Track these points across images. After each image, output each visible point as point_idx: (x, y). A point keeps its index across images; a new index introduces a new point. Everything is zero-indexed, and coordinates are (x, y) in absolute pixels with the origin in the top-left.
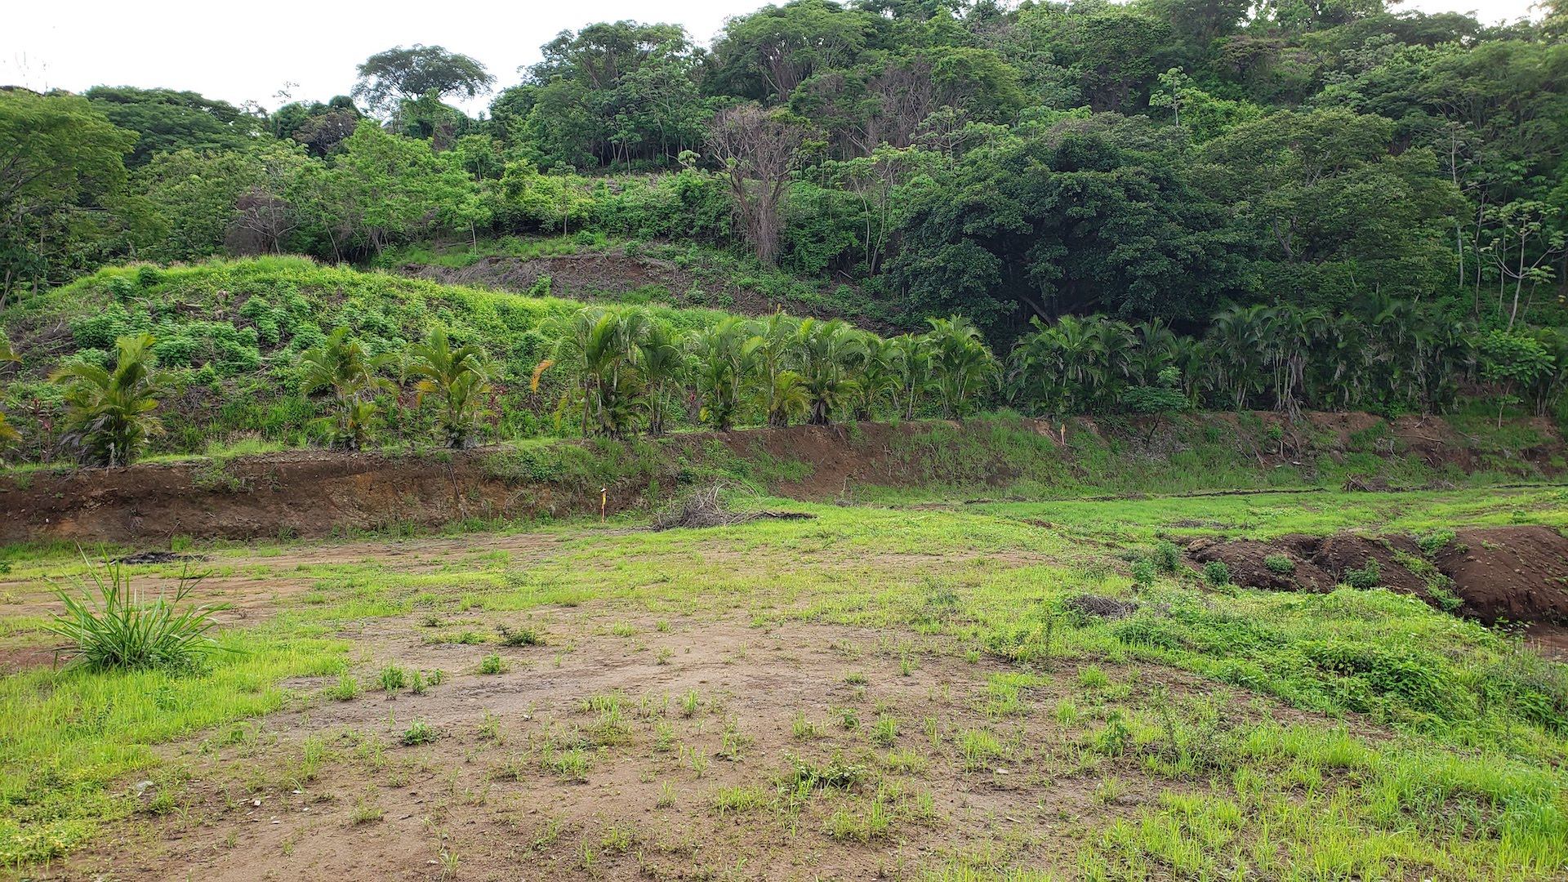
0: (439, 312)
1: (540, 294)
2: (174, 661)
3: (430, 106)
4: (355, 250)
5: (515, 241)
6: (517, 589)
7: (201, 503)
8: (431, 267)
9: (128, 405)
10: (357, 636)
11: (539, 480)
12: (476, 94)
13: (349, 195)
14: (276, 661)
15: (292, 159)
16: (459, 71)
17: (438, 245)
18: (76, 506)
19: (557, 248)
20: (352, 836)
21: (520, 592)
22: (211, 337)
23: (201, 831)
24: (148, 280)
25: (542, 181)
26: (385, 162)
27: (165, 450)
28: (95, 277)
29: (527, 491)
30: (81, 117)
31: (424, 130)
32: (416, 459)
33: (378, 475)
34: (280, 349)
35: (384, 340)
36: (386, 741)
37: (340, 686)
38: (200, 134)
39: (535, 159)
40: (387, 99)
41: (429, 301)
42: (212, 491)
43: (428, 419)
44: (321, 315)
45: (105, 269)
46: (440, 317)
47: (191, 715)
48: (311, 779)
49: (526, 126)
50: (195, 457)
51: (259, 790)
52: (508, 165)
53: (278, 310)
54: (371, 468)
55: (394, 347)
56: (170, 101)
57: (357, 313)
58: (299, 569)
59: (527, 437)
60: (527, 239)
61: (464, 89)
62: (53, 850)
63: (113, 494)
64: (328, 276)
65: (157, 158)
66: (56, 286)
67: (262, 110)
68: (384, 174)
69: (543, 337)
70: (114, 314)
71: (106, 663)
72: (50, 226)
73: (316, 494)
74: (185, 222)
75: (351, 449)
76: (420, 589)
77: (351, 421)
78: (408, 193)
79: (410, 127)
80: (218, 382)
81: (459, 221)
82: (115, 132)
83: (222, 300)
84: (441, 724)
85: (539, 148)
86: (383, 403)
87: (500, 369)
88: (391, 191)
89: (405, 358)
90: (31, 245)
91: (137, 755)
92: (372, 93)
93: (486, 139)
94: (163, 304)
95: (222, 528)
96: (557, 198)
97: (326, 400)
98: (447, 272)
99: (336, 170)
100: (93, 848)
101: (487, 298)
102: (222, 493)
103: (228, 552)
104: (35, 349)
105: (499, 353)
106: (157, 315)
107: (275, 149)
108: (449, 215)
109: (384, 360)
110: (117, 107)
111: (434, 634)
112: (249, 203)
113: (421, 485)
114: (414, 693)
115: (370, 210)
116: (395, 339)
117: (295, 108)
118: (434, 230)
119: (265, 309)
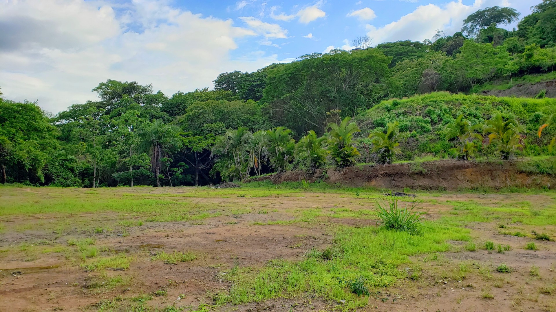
0: (497, 108)
1: (541, 97)
2: (411, 229)
3: (491, 30)
4: (463, 88)
5: (529, 77)
6: (536, 217)
7: (413, 177)
8: (493, 91)
9: (390, 145)
10: (473, 228)
11: (542, 173)
12: (512, 22)
13: (461, 68)
14: (444, 233)
15: (441, 58)
16: (505, 14)
17: (496, 82)
18: (376, 176)
19: (549, 77)
20: (483, 302)
21: (538, 218)
22: (415, 121)
23: (428, 288)
24: (395, 104)
25: (542, 51)
26: (475, 54)
27: (401, 159)
28: (380, 105)
29: (537, 177)
30: (376, 55)
31: (490, 39)
32: (489, 163)
33: (475, 169)
34: (438, 124)
35: (476, 119)
36: (490, 269)
37: (470, 245)
38: (410, 54)
39: (538, 43)
40: (475, 31)
41: (493, 104)
42: (416, 173)
43: (493, 148)
44: (453, 112)
45: (382, 102)
46: (498, 110)
47: (420, 248)
48: (464, 278)
49: (534, 30)
50: (411, 162)
51: (446, 278)
52: (527, 47)
53: (437, 111)
54: (472, 166)
55: (480, 122)
56: (401, 45)
57: (465, 110)
58: (447, 202)
59: (535, 155)
60: (535, 75)
61: (506, 21)
62: (385, 284)
63: (386, 173)
64: (455, 97)
65: (397, 64)
66: (369, 108)
67: (430, 42)
68: (475, 58)
69: (543, 114)
70: (385, 116)
71: (391, 227)
72: (367, 90)
73: (451, 176)
74: (405, 84)
75: (464, 159)
76: (494, 213)
77: (464, 149)
78: (483, 64)
79: (484, 39)
80: (418, 136)
81: (505, 72)
82: (386, 58)
83: (419, 109)
84: (512, 266)
85: (540, 38)
86: (476, 142)
87: (524, 128)
88: (477, 64)
89: (485, 126)
90: (362, 96)
91: (404, 259)
92: (469, 29)
93: (516, 38)
94: (400, 112)
95: (420, 186)
96: (549, 57)
97: (455, 142)
98: (500, 92)
99: (456, 60)
100: (396, 286)
101: (517, 101)
102: (420, 174)
103: (422, 194)
104: (364, 128)
105: (524, 122)
106: (398, 115)
107: (435, 55)
108: (501, 70)
109: (477, 127)
110: (386, 50)
111: (503, 231)
112: (427, 75)
113: (491, 173)
114: (499, 252)
115: (470, 72)
116: (480, 119)
117: (441, 40)
118: (494, 76)
119: (433, 111)
